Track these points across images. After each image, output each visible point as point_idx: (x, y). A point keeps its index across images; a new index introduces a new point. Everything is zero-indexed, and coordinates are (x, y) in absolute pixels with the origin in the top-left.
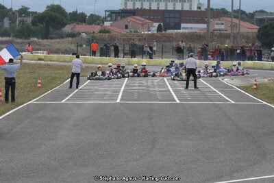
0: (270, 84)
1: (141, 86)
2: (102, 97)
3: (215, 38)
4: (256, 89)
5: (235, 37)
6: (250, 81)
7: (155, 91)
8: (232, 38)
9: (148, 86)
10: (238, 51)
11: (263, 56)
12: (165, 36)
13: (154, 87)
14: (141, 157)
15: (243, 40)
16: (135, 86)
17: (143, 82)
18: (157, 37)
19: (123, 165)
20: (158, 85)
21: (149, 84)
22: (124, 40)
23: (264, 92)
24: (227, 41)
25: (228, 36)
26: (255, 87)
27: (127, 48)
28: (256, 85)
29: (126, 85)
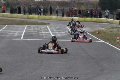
0: (106, 31)
1: (34, 31)
2: (12, 36)
3: (76, 5)
4: (98, 34)
5: (87, 4)
6: (95, 29)
7: (42, 33)
8: (85, 5)
9: (38, 31)
10: (89, 12)
11: (102, 15)
12: (48, 3)
13: (42, 31)
14: (34, 71)
15: (91, 6)
16: (31, 30)
17: (36, 28)
18: (43, 3)
19: (24, 75)
20: (44, 30)
21: (39, 29)
22: (25, 5)
23: (102, 35)
24: (82, 6)
25: (83, 4)
26: (97, 32)
27: (27, 9)
28: (98, 31)
29: (26, 30)
